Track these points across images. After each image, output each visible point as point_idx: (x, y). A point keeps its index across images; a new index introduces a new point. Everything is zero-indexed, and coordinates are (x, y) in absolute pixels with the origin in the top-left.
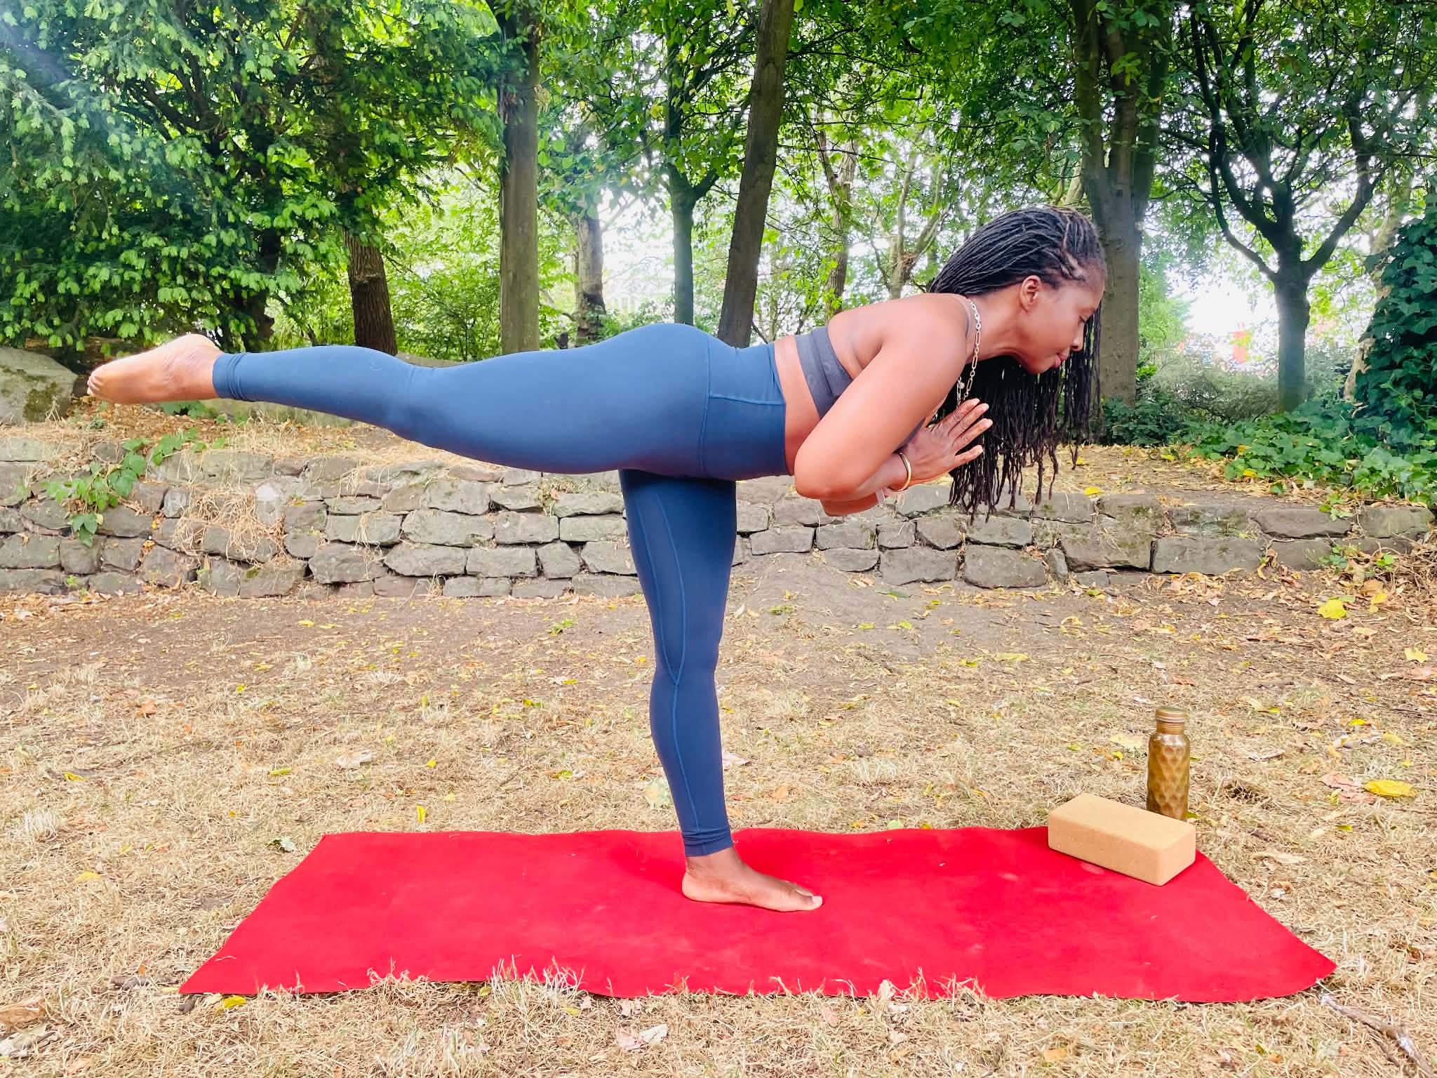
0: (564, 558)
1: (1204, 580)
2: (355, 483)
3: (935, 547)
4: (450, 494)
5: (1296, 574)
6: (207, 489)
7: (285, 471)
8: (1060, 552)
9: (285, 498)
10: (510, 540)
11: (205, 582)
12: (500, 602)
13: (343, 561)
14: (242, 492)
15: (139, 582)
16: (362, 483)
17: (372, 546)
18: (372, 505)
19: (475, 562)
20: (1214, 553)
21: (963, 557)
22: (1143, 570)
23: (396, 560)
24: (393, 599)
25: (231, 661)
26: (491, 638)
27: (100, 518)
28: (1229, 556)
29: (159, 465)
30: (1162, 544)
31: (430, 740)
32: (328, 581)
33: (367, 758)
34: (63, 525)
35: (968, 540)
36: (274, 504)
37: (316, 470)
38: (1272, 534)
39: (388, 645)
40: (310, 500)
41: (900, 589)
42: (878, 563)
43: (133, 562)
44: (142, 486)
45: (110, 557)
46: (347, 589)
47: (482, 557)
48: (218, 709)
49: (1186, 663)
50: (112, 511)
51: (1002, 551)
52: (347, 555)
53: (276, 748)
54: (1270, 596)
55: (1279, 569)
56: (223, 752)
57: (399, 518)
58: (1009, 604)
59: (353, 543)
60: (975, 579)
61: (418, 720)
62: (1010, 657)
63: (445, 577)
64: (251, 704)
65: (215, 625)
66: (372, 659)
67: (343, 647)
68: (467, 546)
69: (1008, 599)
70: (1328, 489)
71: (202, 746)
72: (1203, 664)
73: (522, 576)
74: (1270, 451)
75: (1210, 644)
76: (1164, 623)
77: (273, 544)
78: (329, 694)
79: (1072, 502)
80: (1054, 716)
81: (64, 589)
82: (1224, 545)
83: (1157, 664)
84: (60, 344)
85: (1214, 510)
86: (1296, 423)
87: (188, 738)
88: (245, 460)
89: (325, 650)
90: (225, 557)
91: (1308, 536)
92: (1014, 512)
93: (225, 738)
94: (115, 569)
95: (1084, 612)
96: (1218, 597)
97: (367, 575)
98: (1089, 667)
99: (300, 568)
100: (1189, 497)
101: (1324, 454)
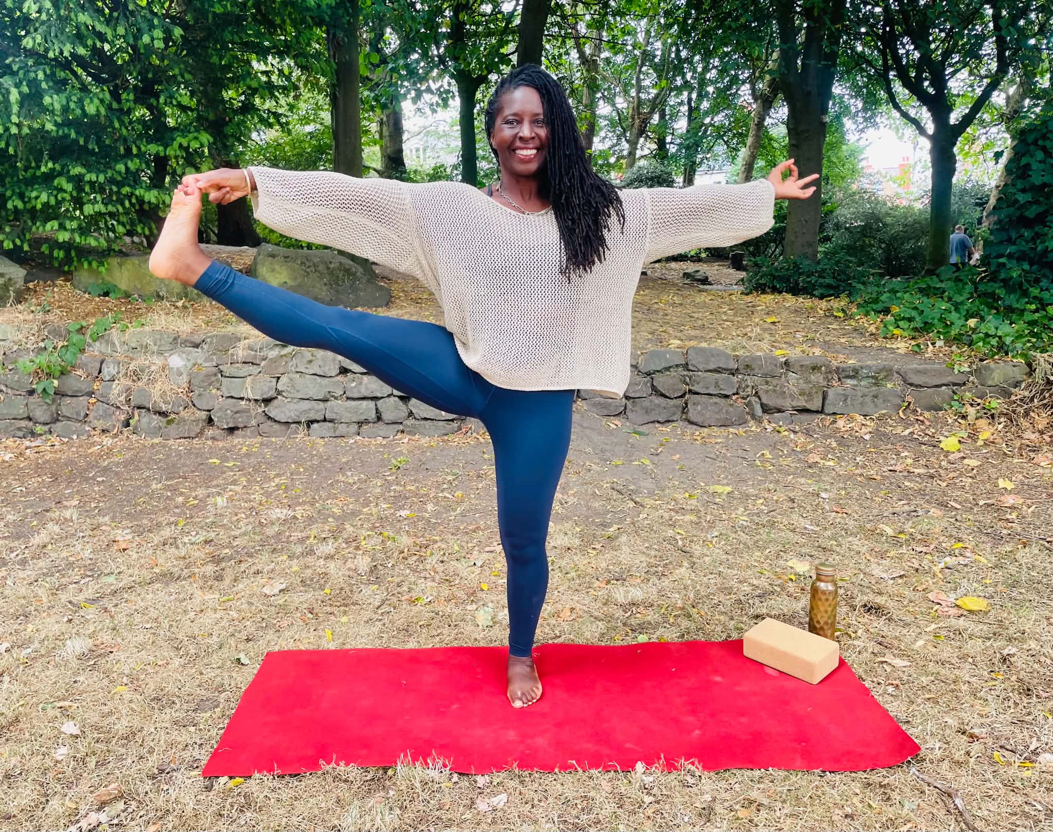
0: (396, 408)
1: (860, 419)
2: (240, 353)
3: (666, 397)
4: (311, 362)
5: (927, 414)
6: (132, 359)
7: (188, 345)
8: (757, 400)
9: (189, 365)
10: (356, 395)
11: (135, 428)
12: (352, 441)
13: (236, 413)
14: (158, 361)
15: (87, 428)
16: (245, 353)
17: (256, 401)
18: (254, 370)
19: (332, 411)
20: (868, 399)
21: (686, 404)
22: (817, 412)
23: (274, 411)
24: (273, 439)
25: (168, 497)
26: (349, 474)
27: (56, 383)
28: (879, 401)
29: (95, 341)
30: (831, 393)
31: (323, 570)
32: (225, 427)
33: (283, 586)
34: (29, 388)
35: (690, 391)
36: (182, 370)
37: (211, 343)
38: (911, 385)
39: (277, 480)
40: (208, 366)
41: (641, 429)
42: (625, 408)
43: (82, 414)
44: (83, 357)
45: (65, 411)
46: (239, 432)
47: (337, 407)
48: (171, 544)
49: (843, 493)
50: (64, 377)
51: (715, 400)
52: (238, 408)
53: (219, 578)
54: (907, 432)
55: (915, 411)
56: (184, 582)
57: (274, 380)
58: (719, 440)
59: (242, 399)
60: (695, 420)
61: (311, 552)
62: (719, 489)
63: (310, 423)
64: (193, 540)
65: (149, 463)
66: (268, 495)
67: (245, 483)
68: (325, 400)
69: (718, 435)
70: (954, 348)
71: (168, 577)
72: (855, 493)
73: (366, 422)
74: (914, 313)
75: (861, 475)
76: (830, 456)
77: (184, 400)
78: (243, 529)
79: (766, 362)
80: (750, 543)
81: (33, 434)
82: (875, 393)
83: (823, 495)
84: (11, 246)
85: (869, 367)
86: (935, 288)
87: (157, 570)
88: (158, 337)
89: (233, 487)
90: (149, 410)
91: (937, 386)
92: (725, 369)
93: (182, 570)
94: (69, 419)
95: (773, 447)
96: (870, 433)
97: (254, 422)
98: (775, 498)
99: (204, 417)
100: (853, 354)
101: (954, 316)
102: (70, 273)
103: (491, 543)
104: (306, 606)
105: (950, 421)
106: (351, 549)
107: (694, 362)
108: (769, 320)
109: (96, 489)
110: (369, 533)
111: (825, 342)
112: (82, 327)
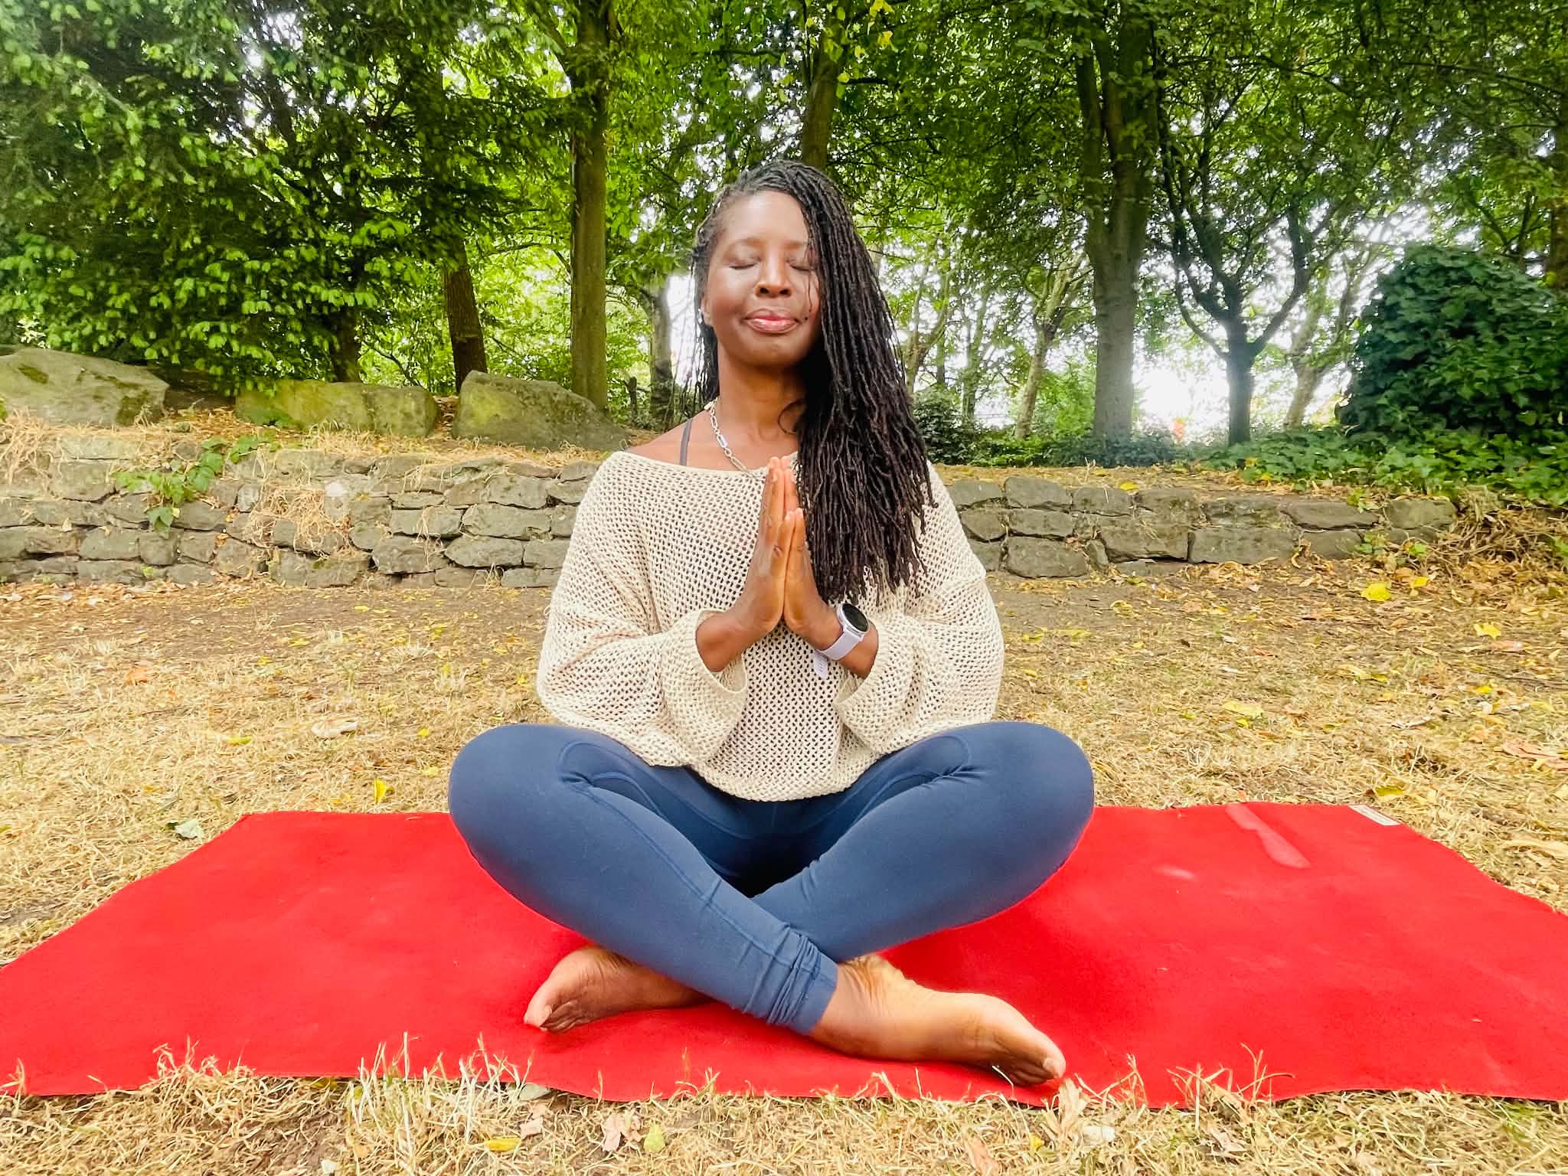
1: (1240, 568)
2: (419, 479)
3: (979, 539)
4: (508, 489)
5: (1329, 562)
6: (279, 485)
7: (355, 470)
8: (1100, 544)
9: (353, 494)
11: (274, 572)
13: (405, 552)
14: (312, 488)
16: (425, 480)
17: (433, 538)
18: (435, 500)
19: (532, 554)
20: (1248, 543)
21: (1006, 548)
22: (1181, 560)
23: (455, 551)
24: (452, 589)
27: (176, 512)
28: (1263, 546)
29: (236, 463)
30: (1198, 536)
32: (390, 571)
34: (142, 519)
35: (1011, 532)
36: (342, 500)
37: (382, 468)
38: (1303, 525)
40: (376, 495)
43: (208, 555)
44: (219, 482)
45: (186, 549)
46: (409, 579)
47: (538, 548)
50: (188, 505)
51: (1044, 542)
52: (408, 547)
54: (1307, 583)
55: (1312, 559)
57: (459, 512)
59: (415, 536)
63: (503, 568)
68: (524, 539)
69: (1053, 589)
72: (1272, 639)
75: (1268, 623)
77: (339, 537)
79: (1110, 496)
81: (144, 579)
82: (1257, 535)
84: (155, 356)
85: (1247, 502)
88: (317, 458)
90: (293, 549)
91: (1337, 528)
92: (1055, 505)
94: (191, 560)
96: (1258, 583)
97: (428, 567)
98: (1159, 641)
99: (363, 559)
102: (231, 399)
105: (1361, 571)
107: (1014, 496)
108: (1097, 473)
112: (222, 446)
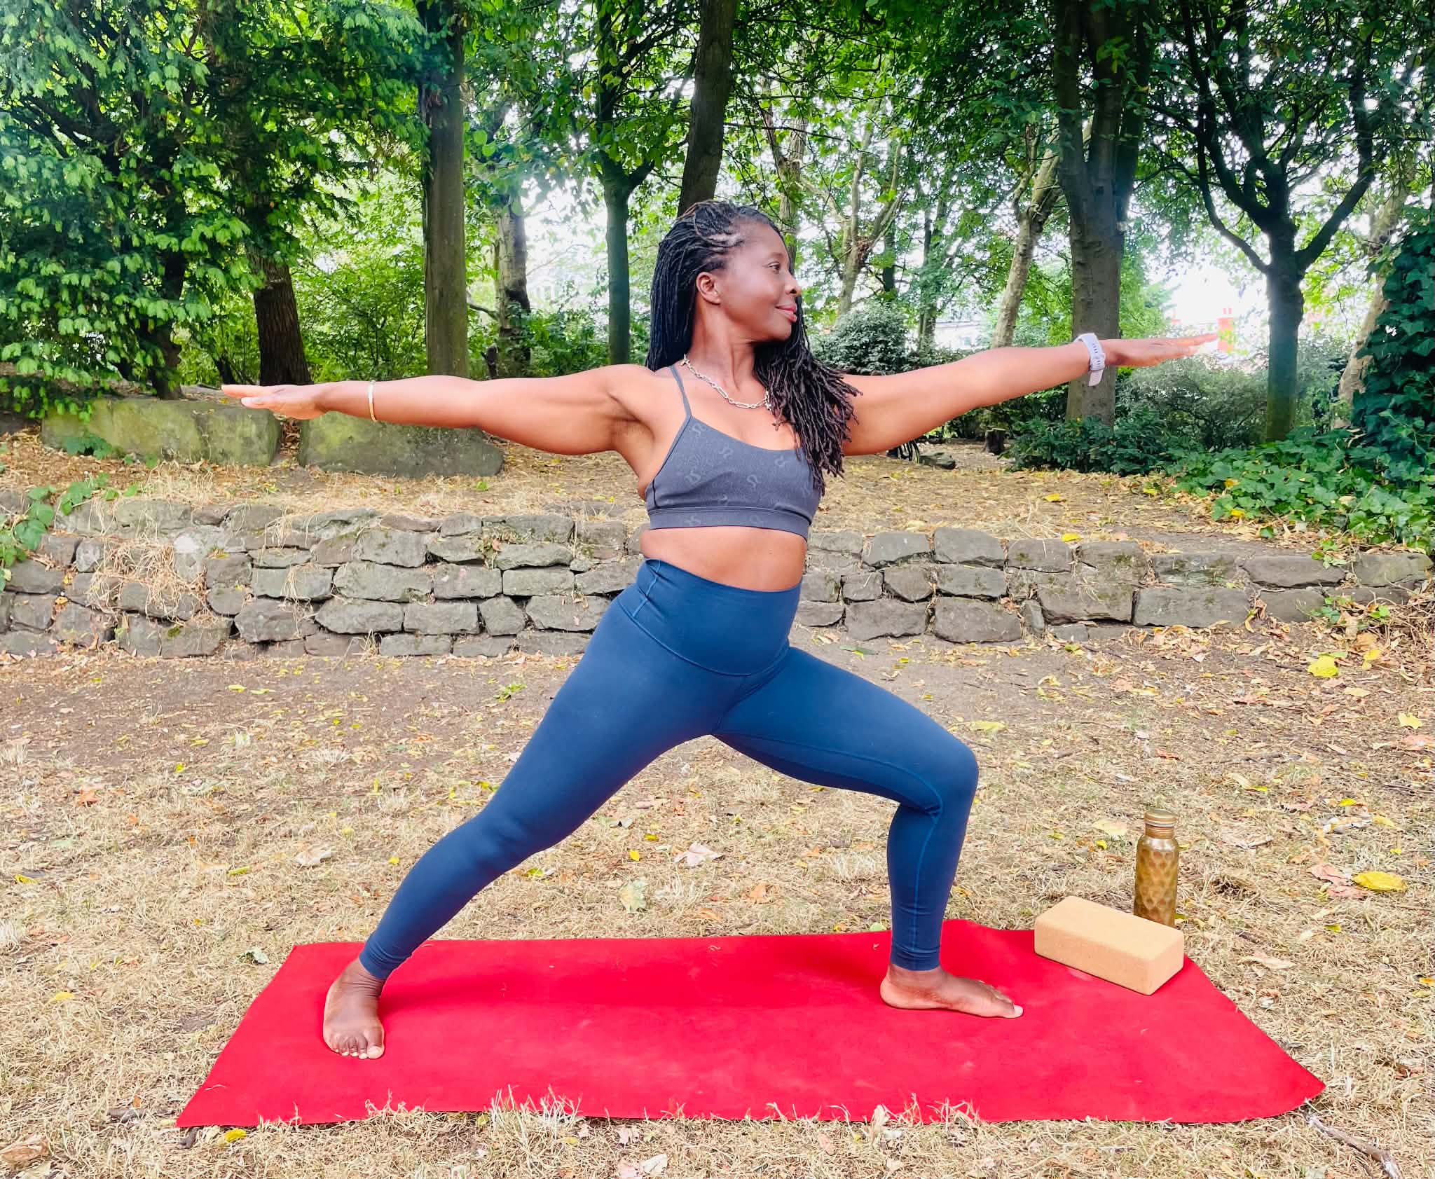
0: (508, 613)
1: (1188, 633)
2: (281, 533)
3: (903, 599)
4: (384, 545)
5: (1286, 626)
6: (121, 541)
7: (205, 521)
8: (1037, 604)
9: (206, 550)
10: (450, 595)
11: (123, 641)
12: (441, 661)
13: (273, 619)
14: (160, 544)
15: (52, 641)
16: (288, 534)
17: (302, 602)
18: (300, 557)
19: (413, 618)
20: (1199, 605)
21: (933, 610)
22: (1125, 623)
23: (327, 616)
24: (326, 659)
25: (163, 734)
26: (436, 705)
27: (8, 574)
28: (1216, 607)
29: (68, 515)
30: (1144, 595)
31: (390, 832)
32: (256, 640)
33: (327, 853)
35: (938, 591)
36: (194, 557)
37: (239, 518)
38: (1261, 583)
39: (328, 713)
40: (233, 552)
41: (866, 645)
42: (844, 617)
43: (46, 621)
44: (51, 538)
45: (20, 615)
46: (277, 647)
47: (423, 613)
48: (162, 796)
49: (1170, 731)
50: (20, 566)
51: (976, 604)
52: (276, 612)
53: (230, 842)
54: (1258, 651)
55: (1267, 622)
56: (175, 848)
57: (330, 572)
58: (982, 662)
59: (282, 599)
60: (946, 634)
61: (373, 807)
62: (986, 725)
63: (380, 634)
64: (195, 790)
65: (140, 690)
66: (314, 732)
67: (280, 717)
68: (404, 602)
69: (981, 655)
70: (1322, 533)
71: (152, 841)
72: (1188, 732)
73: (463, 633)
74: (1261, 488)
75: (1195, 708)
76: (1146, 683)
77: (195, 601)
78: (274, 776)
79: (1049, 550)
80: (1035, 797)
82: (1209, 595)
83: (1140, 733)
85: (1200, 558)
86: (1288, 454)
87: (136, 831)
88: (161, 509)
89: (261, 721)
90: (144, 615)
91: (1299, 586)
92: (989, 560)
93: (175, 830)
94: (25, 627)
95: (1062, 671)
96: (1204, 652)
97: (297, 634)
98: (1069, 738)
99: (225, 626)
100: (1173, 542)
101: (1318, 491)
102: (36, 421)
103: (646, 796)
104: (359, 879)
105: (1320, 636)
106: (433, 804)
107: (943, 550)
108: (1050, 498)
109: (58, 723)
110: (461, 782)
111: (1133, 526)
112: (50, 494)
